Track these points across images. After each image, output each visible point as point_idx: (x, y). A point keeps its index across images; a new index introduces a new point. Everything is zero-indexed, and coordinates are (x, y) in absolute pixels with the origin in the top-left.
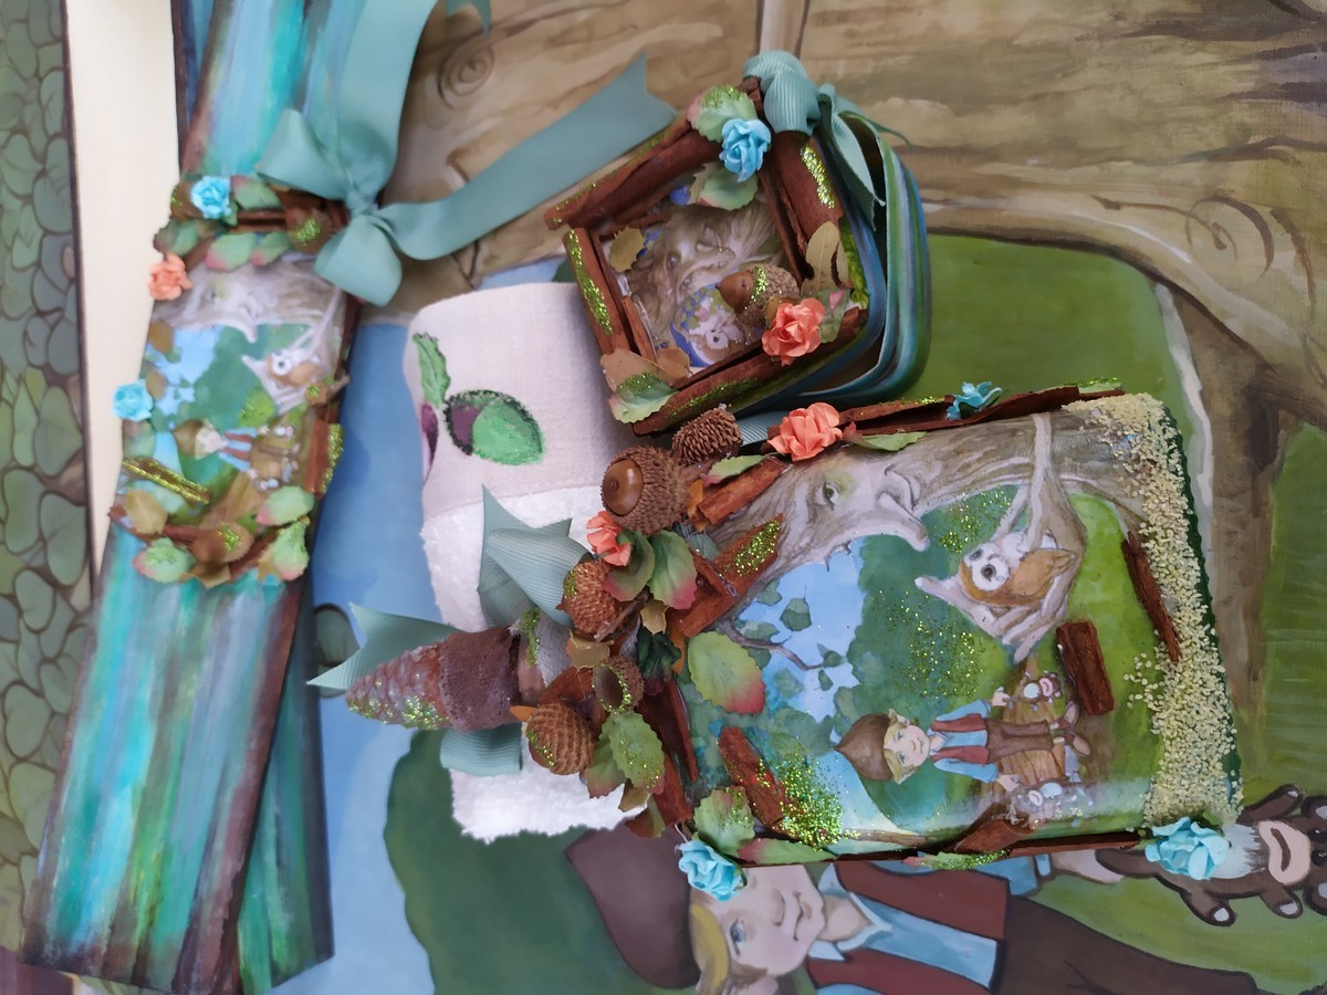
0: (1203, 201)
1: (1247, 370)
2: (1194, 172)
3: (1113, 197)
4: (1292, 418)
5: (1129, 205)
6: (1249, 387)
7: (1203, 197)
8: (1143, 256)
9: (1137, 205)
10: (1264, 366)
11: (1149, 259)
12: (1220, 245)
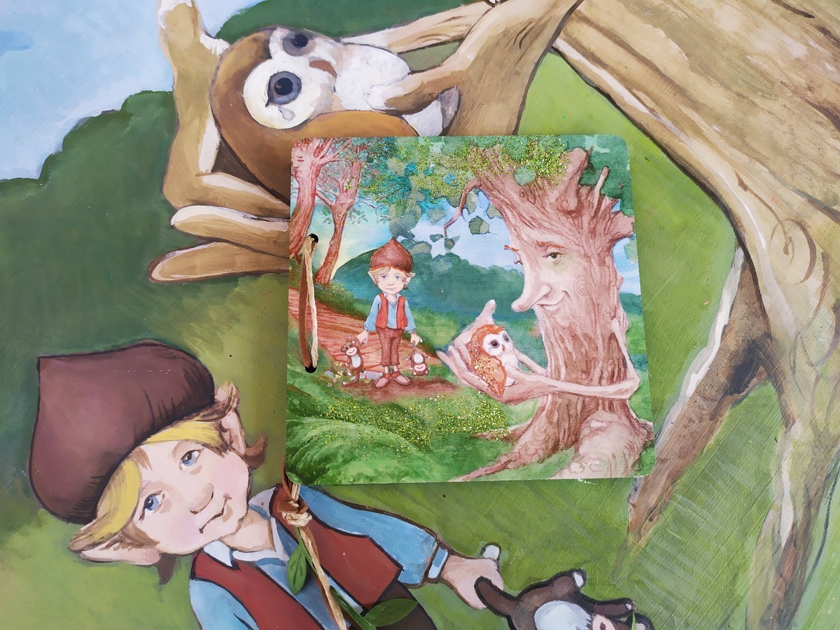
0: (793, 221)
1: (757, 332)
2: (798, 202)
3: (746, 182)
4: (765, 375)
5: (752, 192)
6: (754, 342)
7: (793, 218)
8: (742, 226)
9: (756, 196)
10: (768, 335)
11: (744, 231)
12: (786, 252)
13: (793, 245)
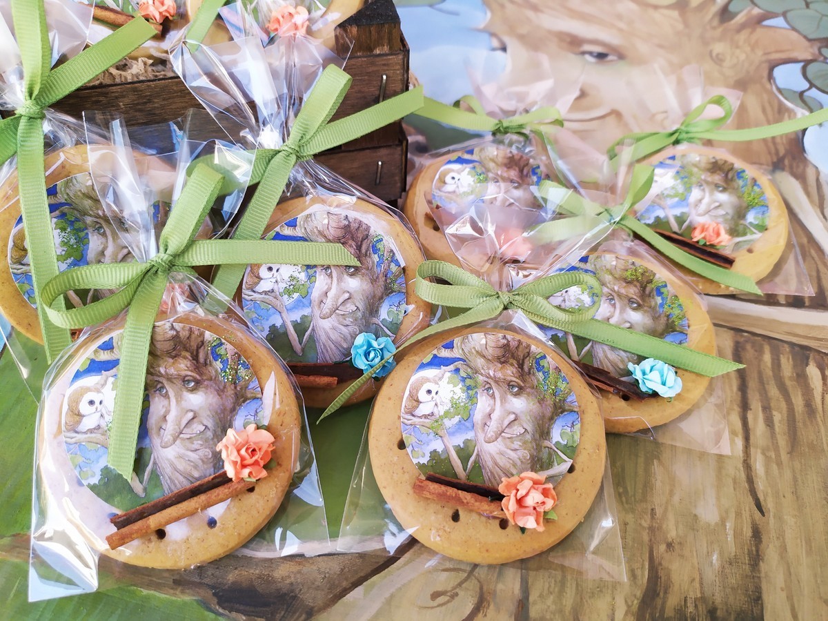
1: (310, 597)
10: (311, 613)
12: (435, 595)
13: (448, 602)
